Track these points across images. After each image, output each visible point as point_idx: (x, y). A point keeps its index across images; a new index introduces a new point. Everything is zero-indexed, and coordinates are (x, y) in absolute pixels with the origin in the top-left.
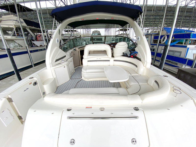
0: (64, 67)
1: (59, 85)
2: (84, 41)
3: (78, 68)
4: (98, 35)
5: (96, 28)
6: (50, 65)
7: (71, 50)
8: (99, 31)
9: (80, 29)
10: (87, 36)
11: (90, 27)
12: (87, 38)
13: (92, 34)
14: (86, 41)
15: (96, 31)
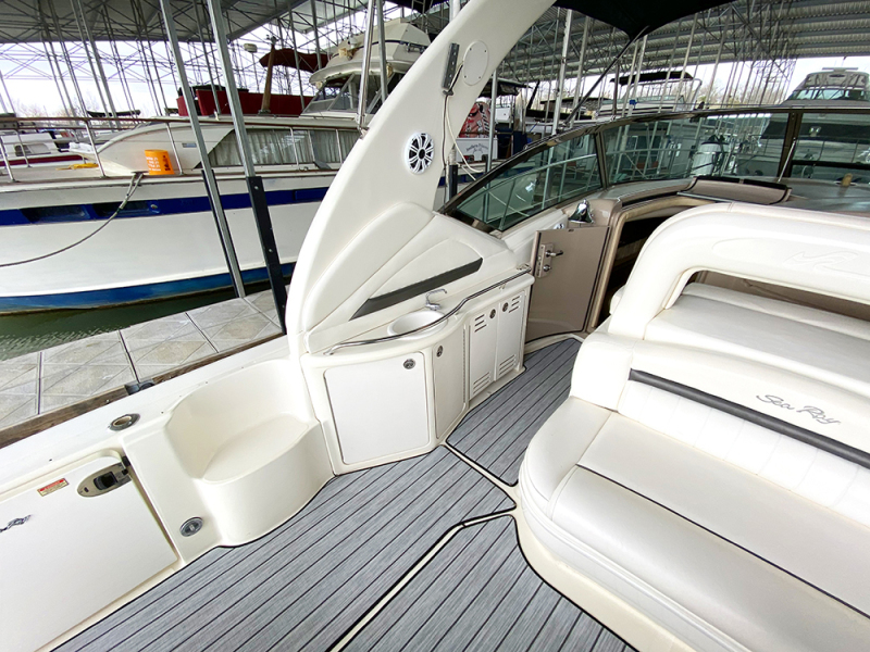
0: (409, 364)
1: (346, 469)
2: (711, 141)
3: (564, 347)
4: (842, 98)
5: (845, 54)
6: (302, 337)
7: (560, 211)
8: (860, 70)
9: (712, 61)
10: (755, 103)
11: (796, 46)
12: (748, 116)
13: (798, 91)
14: (721, 141)
15: (837, 74)
